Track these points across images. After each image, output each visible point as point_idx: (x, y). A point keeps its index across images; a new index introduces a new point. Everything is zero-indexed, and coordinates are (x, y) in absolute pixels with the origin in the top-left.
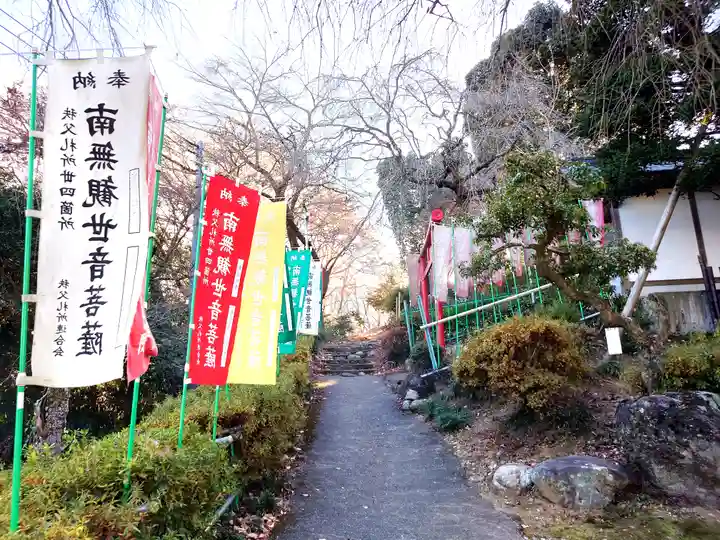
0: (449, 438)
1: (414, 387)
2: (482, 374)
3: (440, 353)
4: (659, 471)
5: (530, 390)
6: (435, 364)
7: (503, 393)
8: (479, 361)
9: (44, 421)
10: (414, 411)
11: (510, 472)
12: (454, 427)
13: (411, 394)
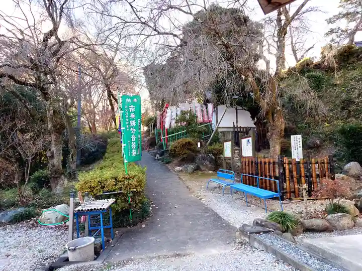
0: (167, 165)
1: (159, 154)
2: (175, 150)
3: (166, 145)
4: (201, 166)
5: (184, 154)
6: (164, 148)
7: (179, 154)
8: (174, 147)
9: (73, 160)
10: (159, 160)
11: (178, 168)
12: (168, 163)
13: (157, 155)
